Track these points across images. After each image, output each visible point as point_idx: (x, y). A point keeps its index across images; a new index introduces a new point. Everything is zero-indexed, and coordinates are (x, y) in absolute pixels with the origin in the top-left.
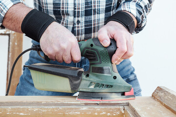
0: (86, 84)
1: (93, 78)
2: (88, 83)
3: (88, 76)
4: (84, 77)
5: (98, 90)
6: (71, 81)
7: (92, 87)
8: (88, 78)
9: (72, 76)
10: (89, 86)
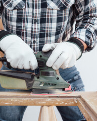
0: (37, 83)
1: (42, 79)
2: (39, 83)
4: (36, 78)
5: (46, 87)
6: (27, 82)
7: (42, 85)
8: (38, 80)
9: (27, 79)
10: (40, 85)
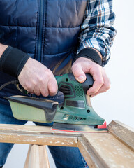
1: (67, 110)
2: (62, 115)
3: (62, 108)
4: (58, 109)
5: (71, 121)
6: (46, 112)
7: (66, 119)
8: (62, 111)
9: (47, 108)
